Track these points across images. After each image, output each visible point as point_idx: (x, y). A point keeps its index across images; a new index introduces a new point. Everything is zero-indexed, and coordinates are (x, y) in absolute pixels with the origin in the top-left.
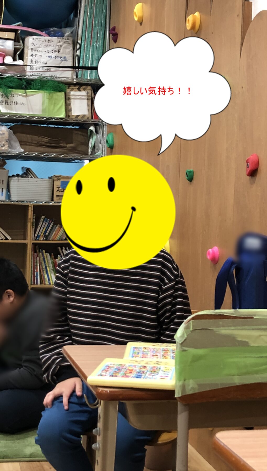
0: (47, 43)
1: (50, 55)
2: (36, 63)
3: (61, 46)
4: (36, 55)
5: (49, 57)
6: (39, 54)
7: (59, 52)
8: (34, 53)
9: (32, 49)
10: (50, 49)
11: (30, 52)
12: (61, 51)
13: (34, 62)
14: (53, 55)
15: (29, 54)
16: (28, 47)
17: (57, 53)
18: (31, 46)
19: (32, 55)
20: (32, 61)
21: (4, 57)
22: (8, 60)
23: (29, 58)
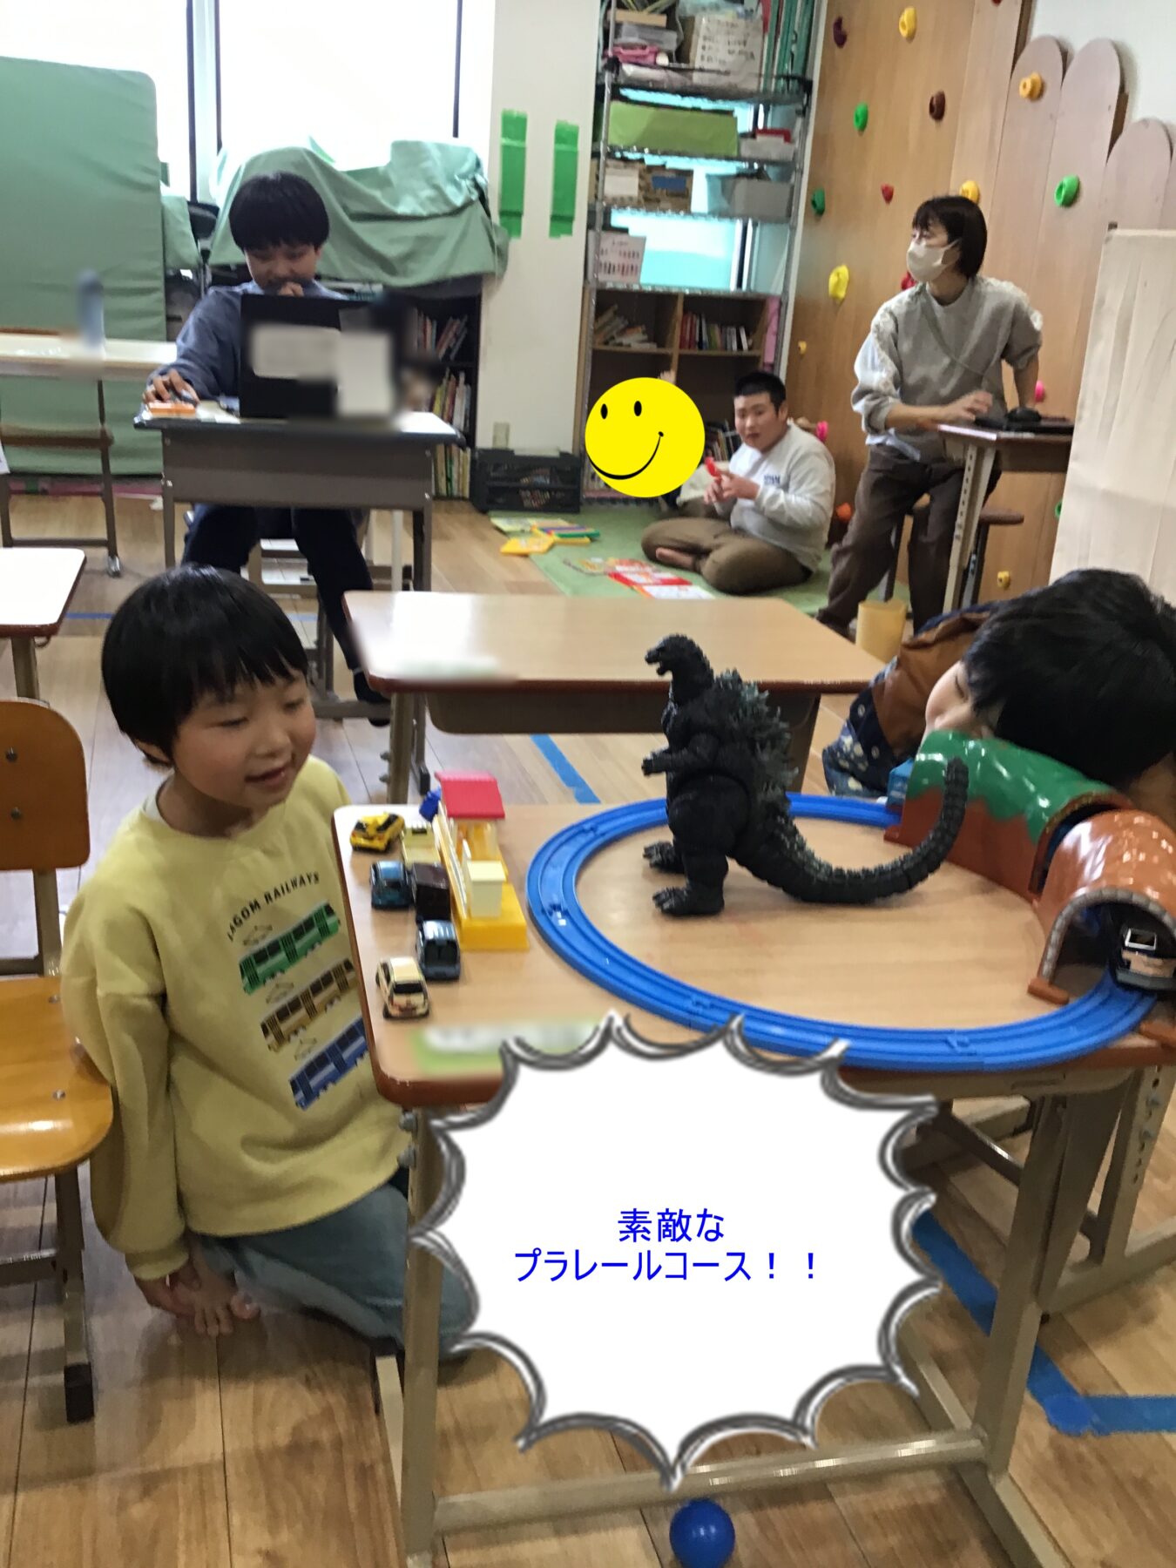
1: (732, 47)
2: (708, 60)
4: (710, 47)
6: (715, 46)
7: (745, 43)
8: (707, 44)
9: (705, 38)
10: (732, 38)
11: (701, 42)
12: (748, 43)
13: (706, 59)
14: (737, 48)
15: (698, 47)
16: (698, 35)
17: (742, 47)
18: (703, 32)
19: (704, 48)
20: (702, 58)
21: (656, 54)
22: (663, 60)
23: (699, 51)
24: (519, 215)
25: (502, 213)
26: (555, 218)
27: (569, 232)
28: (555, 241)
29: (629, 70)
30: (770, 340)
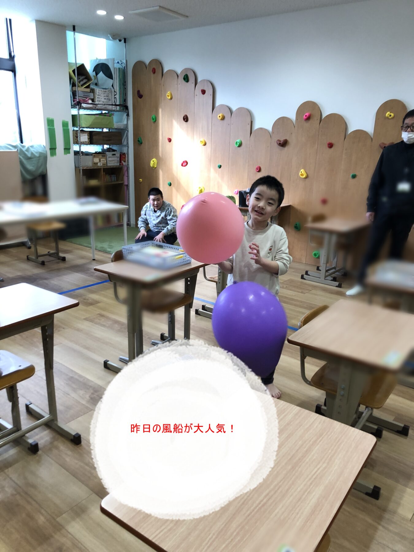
0: (104, 92)
1: (105, 98)
3: (109, 94)
4: (100, 98)
5: (105, 99)
6: (101, 97)
8: (99, 97)
9: (98, 95)
10: (105, 95)
11: (97, 96)
12: (109, 96)
15: (97, 97)
16: (96, 94)
18: (97, 94)
19: (98, 98)
20: (98, 101)
21: (88, 100)
22: (90, 102)
23: (97, 99)
24: (55, 149)
25: (51, 149)
26: (65, 149)
27: (69, 153)
28: (66, 156)
29: (84, 105)
30: (125, 178)
